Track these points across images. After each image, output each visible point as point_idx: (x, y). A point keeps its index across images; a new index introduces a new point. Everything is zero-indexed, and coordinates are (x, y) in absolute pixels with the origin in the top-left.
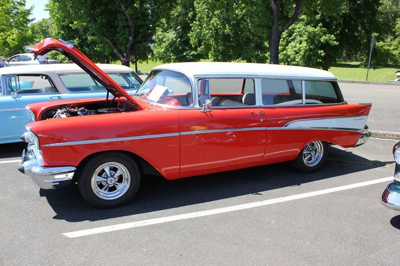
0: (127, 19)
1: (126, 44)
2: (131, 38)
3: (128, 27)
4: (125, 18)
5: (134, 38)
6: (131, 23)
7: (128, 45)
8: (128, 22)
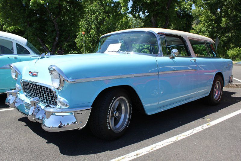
0: (54, 26)
1: (53, 42)
2: (57, 38)
3: (55, 31)
4: (53, 25)
5: (59, 39)
6: (57, 28)
7: (55, 43)
8: (55, 27)
